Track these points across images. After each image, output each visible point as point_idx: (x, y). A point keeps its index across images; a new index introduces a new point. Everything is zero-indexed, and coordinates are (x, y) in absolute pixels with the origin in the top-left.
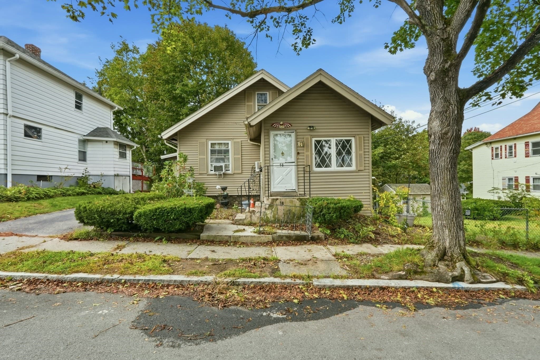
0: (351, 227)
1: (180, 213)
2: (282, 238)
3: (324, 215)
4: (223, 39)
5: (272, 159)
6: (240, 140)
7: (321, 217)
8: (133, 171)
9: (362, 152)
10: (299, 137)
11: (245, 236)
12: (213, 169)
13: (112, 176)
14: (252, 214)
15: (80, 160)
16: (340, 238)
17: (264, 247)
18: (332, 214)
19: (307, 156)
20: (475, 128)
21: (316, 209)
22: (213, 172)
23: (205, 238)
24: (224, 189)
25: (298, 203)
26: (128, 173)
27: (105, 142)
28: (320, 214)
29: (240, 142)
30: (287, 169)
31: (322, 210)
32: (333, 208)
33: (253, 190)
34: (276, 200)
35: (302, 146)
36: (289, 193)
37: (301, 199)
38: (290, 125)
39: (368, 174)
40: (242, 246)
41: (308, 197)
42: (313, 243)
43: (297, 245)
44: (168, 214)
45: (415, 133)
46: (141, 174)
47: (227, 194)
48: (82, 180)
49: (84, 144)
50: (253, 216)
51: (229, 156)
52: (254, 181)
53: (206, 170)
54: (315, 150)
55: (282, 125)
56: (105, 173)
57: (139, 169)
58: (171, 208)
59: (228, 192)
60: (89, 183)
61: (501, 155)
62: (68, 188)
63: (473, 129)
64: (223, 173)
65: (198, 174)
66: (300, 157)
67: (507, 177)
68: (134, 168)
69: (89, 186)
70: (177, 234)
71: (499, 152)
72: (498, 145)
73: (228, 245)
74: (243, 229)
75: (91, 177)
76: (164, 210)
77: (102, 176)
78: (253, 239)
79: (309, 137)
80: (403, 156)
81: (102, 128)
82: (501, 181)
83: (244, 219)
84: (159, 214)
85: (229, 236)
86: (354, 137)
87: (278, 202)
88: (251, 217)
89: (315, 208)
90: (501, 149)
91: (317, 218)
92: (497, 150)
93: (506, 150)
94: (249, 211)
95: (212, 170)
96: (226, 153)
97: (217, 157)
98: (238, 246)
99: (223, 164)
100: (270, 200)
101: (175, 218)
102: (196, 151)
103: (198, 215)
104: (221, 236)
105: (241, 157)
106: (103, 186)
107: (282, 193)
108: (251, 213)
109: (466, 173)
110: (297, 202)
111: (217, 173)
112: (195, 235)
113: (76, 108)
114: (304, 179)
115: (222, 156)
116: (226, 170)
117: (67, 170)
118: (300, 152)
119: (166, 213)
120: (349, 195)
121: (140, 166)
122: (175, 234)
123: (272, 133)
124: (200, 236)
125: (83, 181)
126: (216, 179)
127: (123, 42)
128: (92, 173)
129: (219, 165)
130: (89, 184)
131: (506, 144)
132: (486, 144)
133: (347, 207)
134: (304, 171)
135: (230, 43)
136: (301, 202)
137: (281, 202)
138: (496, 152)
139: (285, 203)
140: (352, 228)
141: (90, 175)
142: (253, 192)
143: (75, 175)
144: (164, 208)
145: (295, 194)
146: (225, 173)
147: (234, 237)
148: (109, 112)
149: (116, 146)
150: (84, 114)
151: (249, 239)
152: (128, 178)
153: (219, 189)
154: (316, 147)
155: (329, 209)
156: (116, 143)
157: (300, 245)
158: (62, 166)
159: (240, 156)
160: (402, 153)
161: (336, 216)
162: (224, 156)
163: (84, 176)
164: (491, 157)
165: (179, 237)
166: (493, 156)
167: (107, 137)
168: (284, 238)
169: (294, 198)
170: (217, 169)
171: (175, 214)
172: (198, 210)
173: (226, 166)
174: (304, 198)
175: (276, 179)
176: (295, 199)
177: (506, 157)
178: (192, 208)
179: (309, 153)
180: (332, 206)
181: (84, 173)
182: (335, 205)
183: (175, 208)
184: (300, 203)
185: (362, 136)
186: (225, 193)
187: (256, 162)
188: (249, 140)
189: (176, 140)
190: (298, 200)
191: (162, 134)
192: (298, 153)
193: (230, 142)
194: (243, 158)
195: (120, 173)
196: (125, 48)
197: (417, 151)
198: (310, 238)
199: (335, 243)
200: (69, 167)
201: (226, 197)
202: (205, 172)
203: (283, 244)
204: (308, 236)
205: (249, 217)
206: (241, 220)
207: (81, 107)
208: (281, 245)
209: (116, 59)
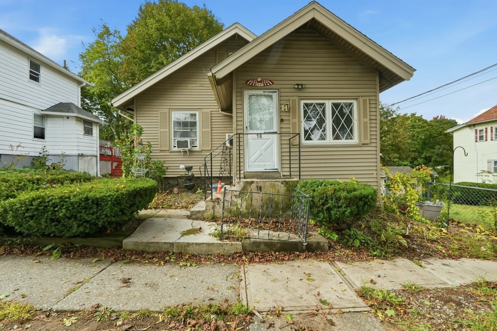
0: (363, 226)
1: (78, 206)
2: (258, 246)
3: (329, 210)
4: (201, 18)
5: (246, 127)
6: (210, 110)
7: (323, 213)
8: (101, 150)
9: (367, 120)
10: (282, 98)
11: (196, 244)
12: (176, 145)
13: (76, 156)
14: (216, 203)
15: (35, 137)
16: (353, 246)
17: (227, 267)
18: (343, 209)
19: (294, 124)
20: (441, 116)
21: (316, 200)
22: (176, 149)
23: (130, 247)
24: (189, 169)
25: (282, 189)
26: (94, 153)
27: (66, 118)
28: (322, 208)
29: (210, 113)
30: (267, 142)
31: (326, 200)
32: (345, 198)
33: (225, 170)
34: (251, 184)
35: (286, 110)
36: (270, 174)
37: (287, 183)
38: (272, 82)
39: (374, 149)
40: (189, 264)
41: (296, 179)
42: (310, 257)
43: (283, 260)
44: (54, 208)
45: (394, 116)
46: (111, 154)
47: (193, 175)
48: (39, 160)
49: (42, 120)
50: (217, 206)
51: (196, 129)
52: (226, 160)
53: (168, 147)
54: (304, 117)
55: (261, 82)
56: (67, 153)
57: (107, 148)
58: (61, 198)
59: (194, 173)
60: (47, 164)
61: (486, 137)
62: (21, 169)
63: (440, 117)
64: (189, 150)
65: (159, 151)
66: (284, 126)
67: (493, 160)
68: (101, 147)
69: (47, 168)
70: (85, 240)
71: (484, 134)
72: (483, 127)
73: (166, 262)
74: (198, 227)
75: (49, 157)
76: (48, 202)
77: (64, 156)
78: (211, 248)
79: (297, 98)
80: (384, 138)
81: (66, 103)
82: (486, 164)
83: (204, 212)
84: (37, 209)
85: (171, 243)
86: (357, 99)
87: (254, 186)
88: (213, 208)
89: (313, 198)
90: (486, 131)
91: (318, 213)
92: (481, 132)
93: (492, 131)
94: (212, 199)
95: (175, 147)
96: (193, 126)
97: (182, 130)
98: (181, 264)
99: (188, 139)
100: (242, 184)
101: (68, 215)
102: (157, 124)
103: (111, 209)
104: (158, 243)
105: (211, 130)
106: (64, 168)
107: (260, 174)
108: (214, 202)
109: (440, 157)
110: (281, 187)
111: (181, 149)
112: (115, 241)
113: (30, 78)
114: (290, 156)
115: (188, 129)
116: (193, 146)
117: (20, 148)
118: (284, 118)
119: (51, 206)
120: (350, 177)
121: (109, 144)
122: (82, 239)
123: (247, 93)
124: (122, 242)
125: (40, 162)
126: (181, 157)
127: (104, 25)
128: (51, 152)
129: (184, 140)
130: (48, 166)
131: (492, 126)
132: (469, 127)
133: (370, 197)
134: (290, 144)
135: (208, 23)
136: (287, 187)
137: (257, 187)
138: (480, 134)
139: (264, 188)
140: (366, 227)
141: (48, 155)
142: (225, 172)
143: (29, 155)
144: (49, 197)
145: (277, 175)
146: (192, 149)
147: (179, 245)
148: (77, 88)
149: (79, 123)
150: (42, 86)
151: (204, 248)
152: (95, 158)
153: (183, 169)
154: (305, 112)
155: (338, 199)
156: (78, 119)
157: (289, 260)
158: (13, 144)
159: (209, 130)
160: (383, 135)
161: (351, 213)
162: (190, 129)
163: (41, 155)
164: (474, 140)
165: (89, 244)
166: (476, 139)
167: (68, 112)
168: (262, 246)
169: (276, 181)
170: (180, 144)
171: (67, 209)
172: (111, 201)
173: (192, 142)
174: (292, 181)
175: (251, 155)
176: (279, 182)
177: (492, 140)
178: (101, 198)
179: (296, 120)
180: (344, 194)
181: (41, 152)
182: (348, 193)
183: (69, 198)
184: (285, 188)
185: (367, 98)
186: (190, 174)
187: (227, 135)
188: (220, 110)
189: (133, 110)
190: (282, 183)
191: (113, 101)
192: (282, 120)
193: (197, 113)
194: (213, 132)
195: (84, 153)
196: (107, 32)
197: (397, 134)
198: (304, 248)
199: (347, 256)
200: (22, 145)
201: (191, 178)
202: (168, 149)
203: (260, 259)
204: (301, 243)
205: (210, 207)
206: (199, 212)
207: (38, 78)
208: (257, 260)
209: (97, 42)
